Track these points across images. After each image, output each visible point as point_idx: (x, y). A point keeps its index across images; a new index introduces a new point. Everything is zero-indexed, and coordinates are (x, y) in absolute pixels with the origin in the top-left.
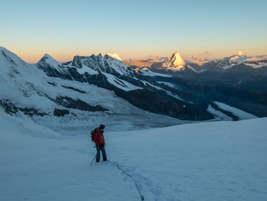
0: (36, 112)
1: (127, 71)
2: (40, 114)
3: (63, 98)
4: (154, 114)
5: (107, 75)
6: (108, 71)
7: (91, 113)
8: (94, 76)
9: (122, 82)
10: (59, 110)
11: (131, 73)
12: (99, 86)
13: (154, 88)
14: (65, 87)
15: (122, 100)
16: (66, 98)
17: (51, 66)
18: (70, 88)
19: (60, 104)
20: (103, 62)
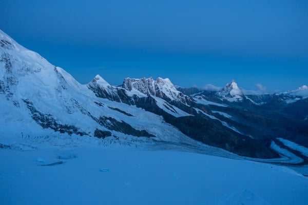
0: (75, 130)
1: (178, 97)
2: (79, 133)
3: (106, 118)
4: (207, 146)
5: (157, 99)
6: (158, 95)
7: (135, 138)
8: (143, 99)
9: (172, 107)
10: (101, 131)
11: (183, 100)
12: (147, 110)
13: (208, 117)
14: (112, 108)
15: (171, 127)
16: (110, 119)
17: (101, 87)
18: (116, 109)
19: (103, 124)
20: (153, 85)
